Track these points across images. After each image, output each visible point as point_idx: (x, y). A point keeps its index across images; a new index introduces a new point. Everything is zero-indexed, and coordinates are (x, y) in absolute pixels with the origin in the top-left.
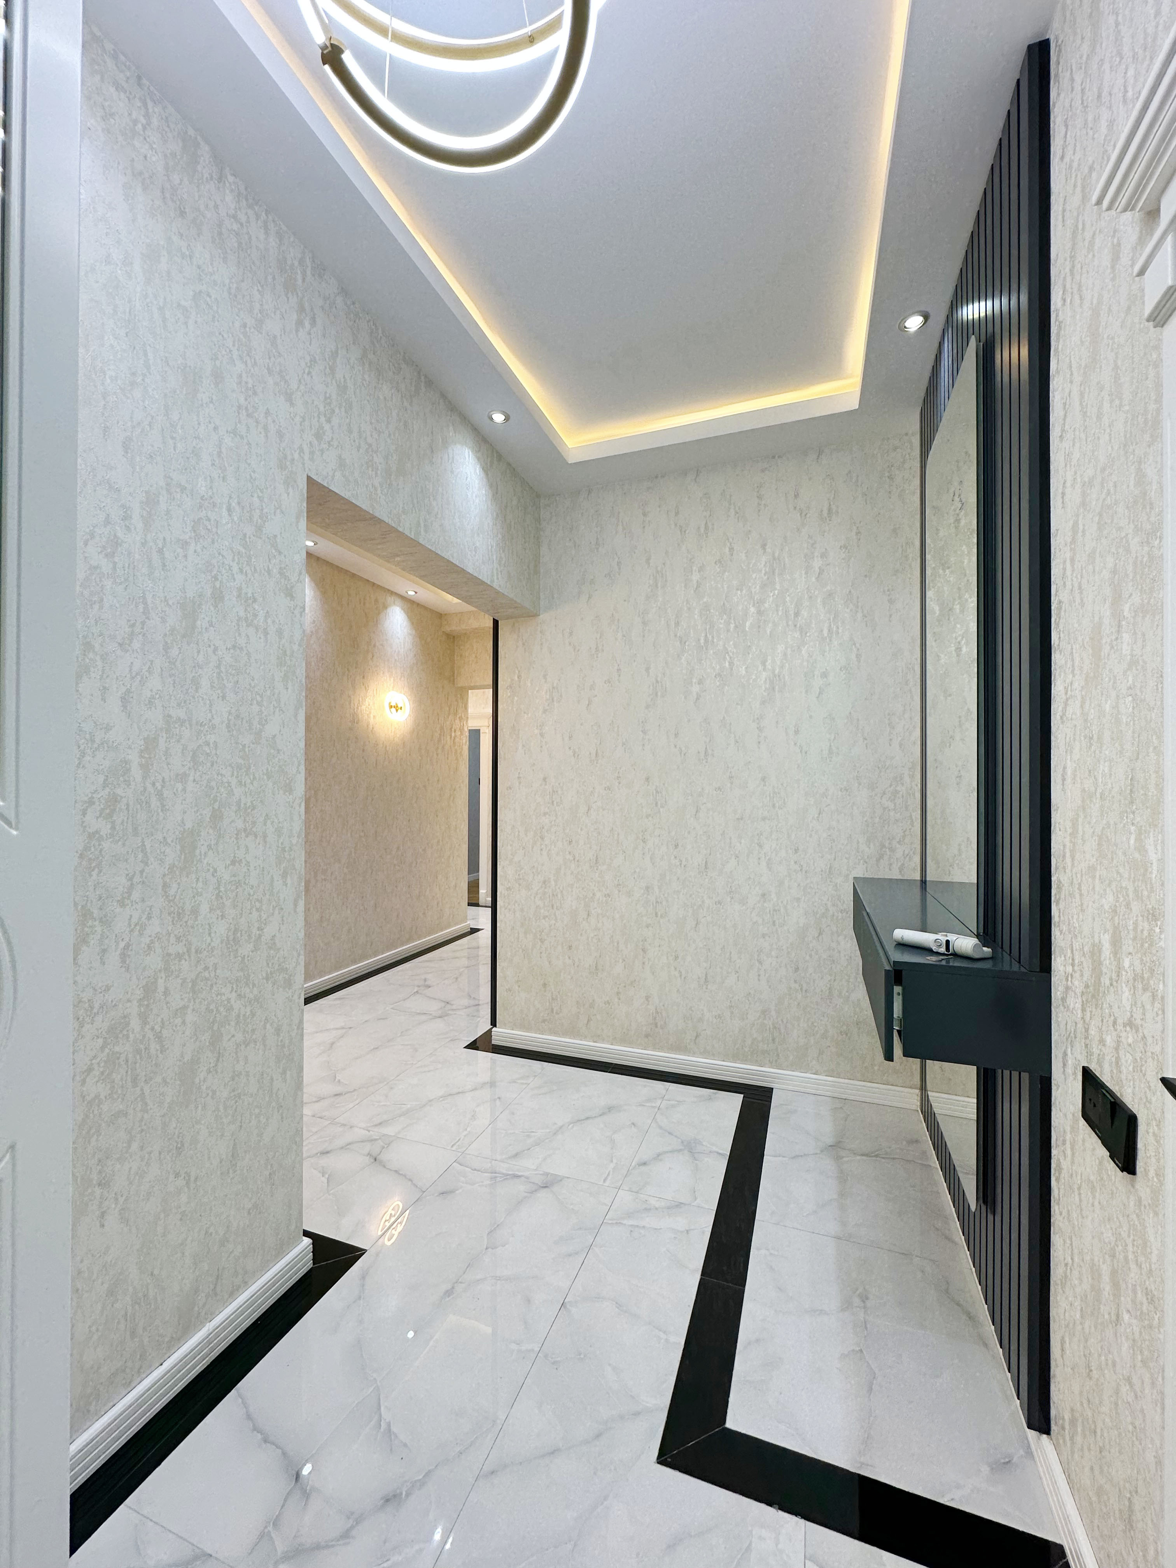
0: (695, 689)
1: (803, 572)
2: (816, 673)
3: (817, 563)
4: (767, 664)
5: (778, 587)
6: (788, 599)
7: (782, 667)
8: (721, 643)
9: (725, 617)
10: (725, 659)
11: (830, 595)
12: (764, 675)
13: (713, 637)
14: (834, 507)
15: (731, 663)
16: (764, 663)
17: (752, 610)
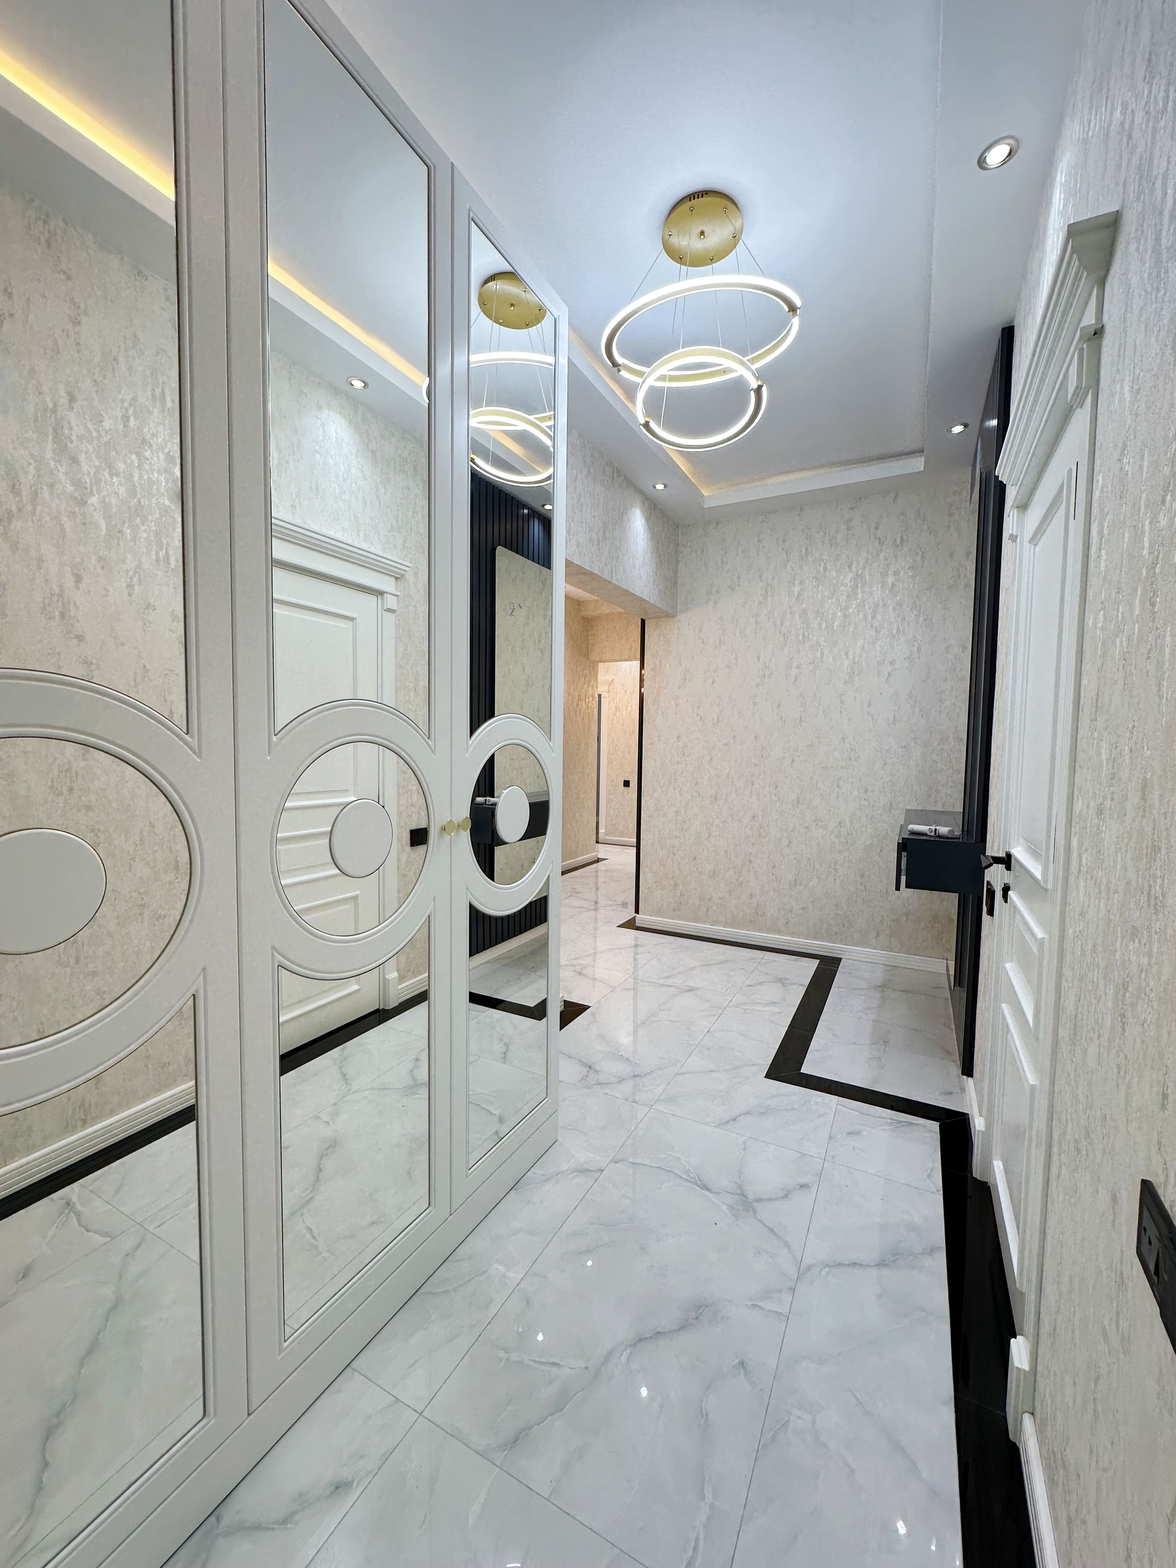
0: (794, 672)
1: (880, 586)
2: (886, 662)
3: (890, 580)
4: (849, 654)
5: (860, 596)
6: (867, 606)
7: (861, 656)
8: (815, 638)
9: (819, 619)
10: (817, 650)
11: (899, 604)
12: (846, 663)
13: (809, 634)
14: (905, 538)
15: (822, 654)
16: (847, 654)
17: (839, 614)
